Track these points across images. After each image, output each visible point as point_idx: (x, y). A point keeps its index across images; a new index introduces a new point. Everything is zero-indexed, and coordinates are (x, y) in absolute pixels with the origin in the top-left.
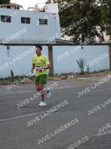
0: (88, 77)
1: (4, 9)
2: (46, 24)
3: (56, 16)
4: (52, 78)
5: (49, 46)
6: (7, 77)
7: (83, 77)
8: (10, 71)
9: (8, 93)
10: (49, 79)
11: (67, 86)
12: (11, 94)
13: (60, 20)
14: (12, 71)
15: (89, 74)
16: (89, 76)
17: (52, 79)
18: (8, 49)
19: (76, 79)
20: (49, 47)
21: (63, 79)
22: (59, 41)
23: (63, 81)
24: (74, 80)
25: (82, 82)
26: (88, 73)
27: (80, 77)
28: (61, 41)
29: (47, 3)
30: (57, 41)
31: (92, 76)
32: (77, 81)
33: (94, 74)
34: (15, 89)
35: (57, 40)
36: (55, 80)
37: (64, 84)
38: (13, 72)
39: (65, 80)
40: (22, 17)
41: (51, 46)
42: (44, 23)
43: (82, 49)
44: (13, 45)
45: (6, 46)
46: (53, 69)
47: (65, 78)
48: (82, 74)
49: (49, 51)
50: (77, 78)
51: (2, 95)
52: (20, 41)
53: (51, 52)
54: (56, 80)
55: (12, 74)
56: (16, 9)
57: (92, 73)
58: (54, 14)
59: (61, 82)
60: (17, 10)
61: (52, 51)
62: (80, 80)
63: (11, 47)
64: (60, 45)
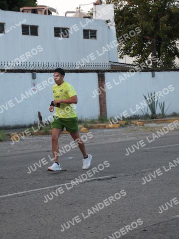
0: (162, 123)
1: (28, 14)
2: (94, 38)
3: (111, 25)
4: (104, 124)
5: (100, 73)
6: (32, 123)
7: (155, 122)
8: (38, 114)
9: (34, 149)
10: (99, 126)
11: (130, 137)
12: (38, 150)
13: (117, 31)
14: (39, 113)
15: (165, 117)
16: (164, 121)
17: (105, 126)
18: (34, 78)
19: (143, 125)
20: (99, 75)
21: (121, 126)
22: (116, 64)
23: (123, 129)
24: (140, 128)
25: (153, 130)
26: (163, 116)
27: (150, 122)
28: (118, 64)
29: (95, 4)
30: (111, 65)
31: (170, 121)
32: (145, 129)
33: (172, 118)
34: (45, 142)
35: (112, 63)
36: (109, 128)
37: (124, 134)
38: (41, 115)
39: (125, 128)
40: (56, 26)
41: (103, 73)
42: (91, 37)
43: (152, 78)
44: (41, 71)
45: (30, 74)
46: (106, 110)
47: (126, 124)
48: (153, 117)
49: (99, 81)
50: (145, 125)
51: (24, 152)
52: (52, 65)
53: (102, 82)
54: (111, 128)
55: (40, 118)
56: (45, 14)
57: (169, 116)
58: (107, 22)
59: (118, 130)
60: (47, 16)
61: (104, 80)
62: (150, 128)
63: (38, 75)
64: (116, 72)
